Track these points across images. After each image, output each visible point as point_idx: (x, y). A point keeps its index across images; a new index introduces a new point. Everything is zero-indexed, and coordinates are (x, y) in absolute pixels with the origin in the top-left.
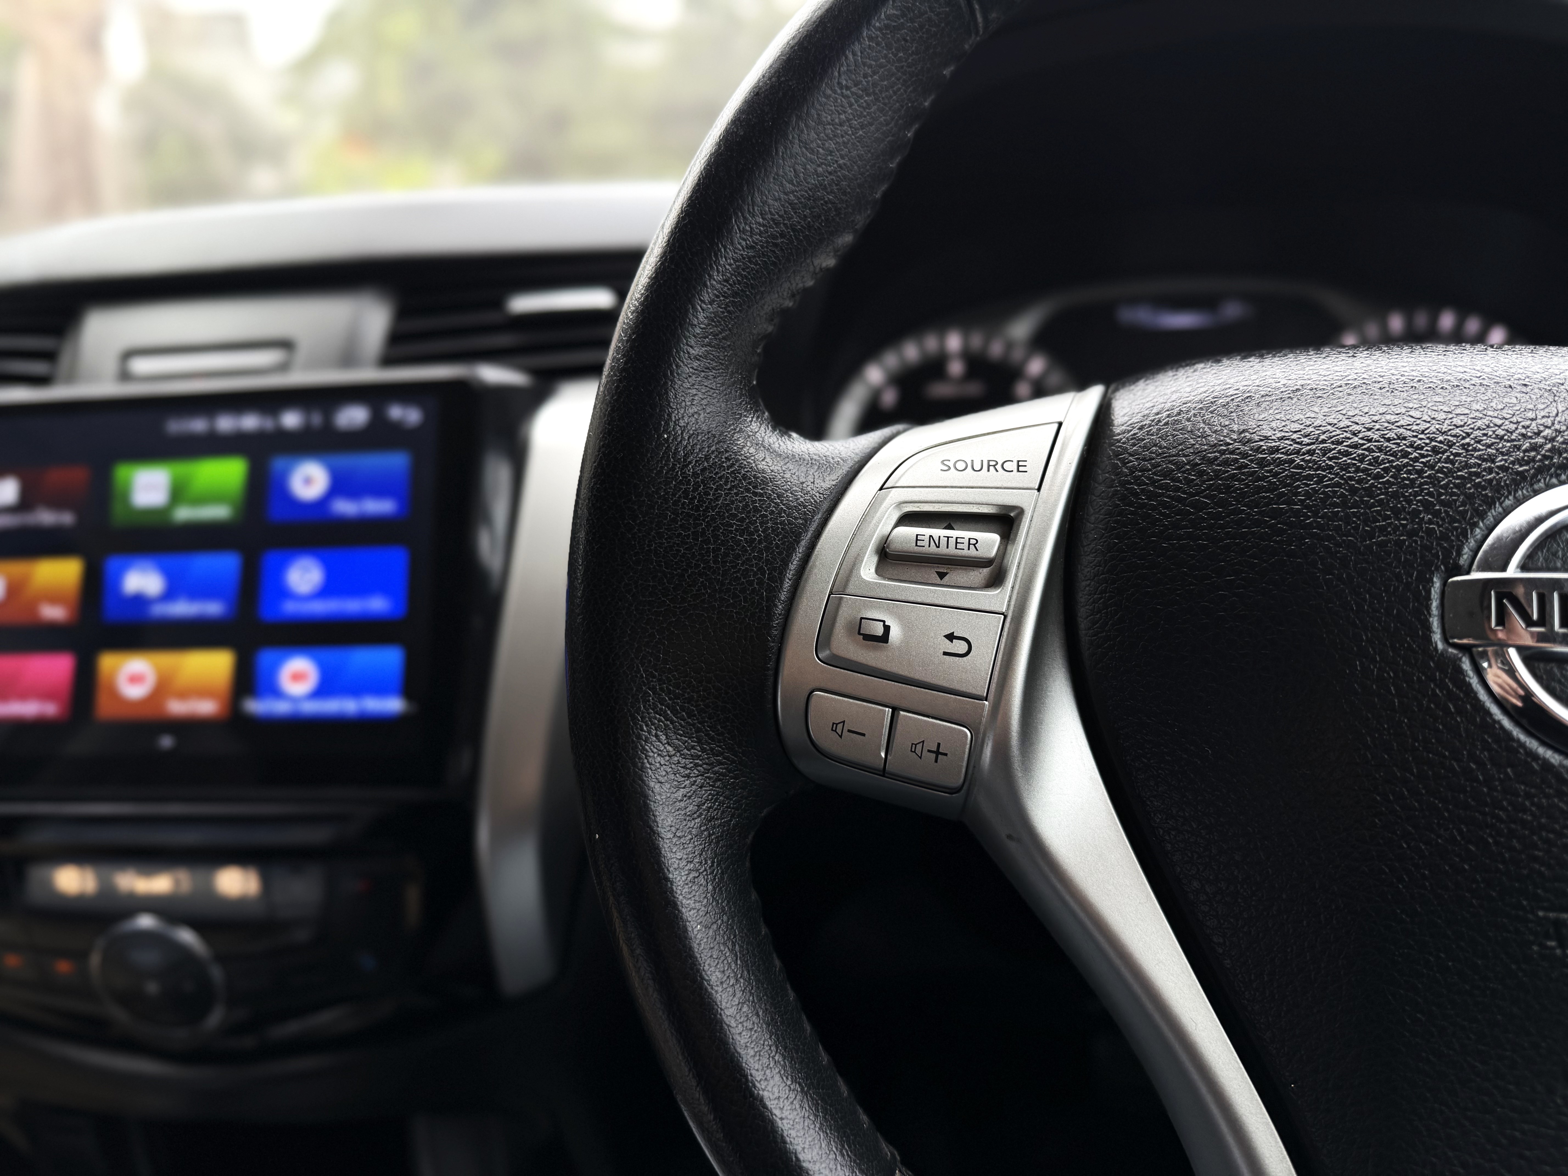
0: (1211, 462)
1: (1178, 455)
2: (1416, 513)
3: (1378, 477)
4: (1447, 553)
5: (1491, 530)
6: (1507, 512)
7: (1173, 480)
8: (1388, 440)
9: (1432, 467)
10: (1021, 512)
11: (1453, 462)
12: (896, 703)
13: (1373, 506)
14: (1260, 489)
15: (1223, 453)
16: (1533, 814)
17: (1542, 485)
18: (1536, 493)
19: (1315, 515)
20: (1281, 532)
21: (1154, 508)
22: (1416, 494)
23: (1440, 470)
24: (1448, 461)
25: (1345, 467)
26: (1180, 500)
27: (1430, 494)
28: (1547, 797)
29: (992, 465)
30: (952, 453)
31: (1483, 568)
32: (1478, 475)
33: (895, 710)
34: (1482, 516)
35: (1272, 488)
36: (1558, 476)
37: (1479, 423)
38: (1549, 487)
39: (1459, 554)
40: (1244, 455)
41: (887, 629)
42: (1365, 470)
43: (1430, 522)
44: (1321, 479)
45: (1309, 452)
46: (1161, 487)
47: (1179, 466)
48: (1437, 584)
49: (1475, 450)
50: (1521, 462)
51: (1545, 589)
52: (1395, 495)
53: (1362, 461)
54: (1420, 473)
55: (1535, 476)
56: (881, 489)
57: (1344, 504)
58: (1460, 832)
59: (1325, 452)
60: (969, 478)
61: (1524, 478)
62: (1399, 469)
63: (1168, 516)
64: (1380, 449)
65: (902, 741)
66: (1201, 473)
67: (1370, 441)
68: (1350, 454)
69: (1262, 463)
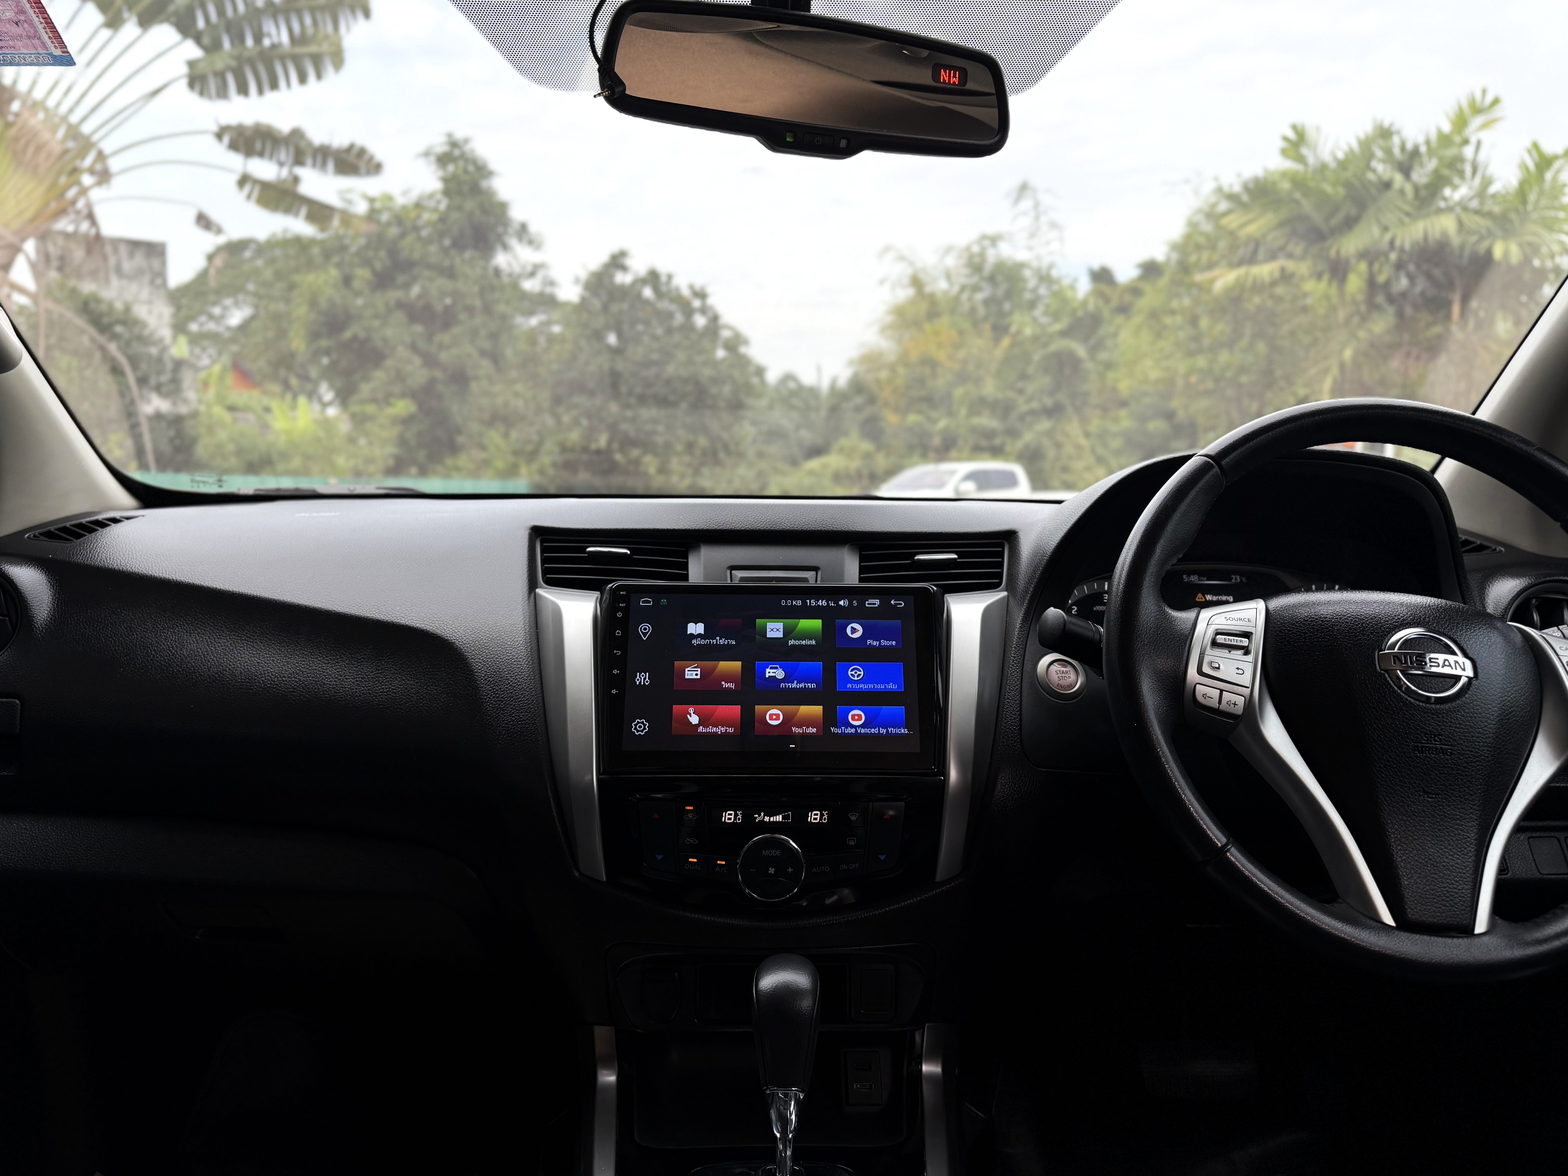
0: (1306, 621)
1: (1295, 619)
2: (1369, 635)
3: (1357, 625)
4: (1379, 646)
5: (1389, 640)
6: (1393, 635)
7: (1295, 626)
8: (1358, 615)
9: (1372, 623)
10: (1252, 633)
11: (1377, 622)
12: (1222, 688)
13: (1357, 633)
14: (1323, 628)
15: (1310, 618)
16: (1408, 716)
17: (1401, 628)
18: (1400, 630)
19: (1341, 635)
20: (1331, 640)
21: (1291, 634)
22: (1368, 630)
23: (1374, 624)
24: (1375, 621)
25: (1347, 622)
26: (1299, 631)
27: (1372, 630)
28: (1411, 710)
29: (1241, 619)
30: (1228, 615)
31: (1388, 650)
32: (1385, 625)
33: (1222, 691)
34: (1387, 636)
35: (1327, 628)
36: (1405, 626)
37: (1383, 612)
38: (1403, 629)
39: (1382, 646)
40: (1317, 619)
41: (1219, 665)
42: (1353, 623)
43: (1373, 637)
44: (1341, 626)
45: (1336, 618)
46: (1292, 628)
47: (1297, 622)
48: (1377, 654)
49: (1383, 619)
50: (1395, 622)
51: (1405, 655)
52: (1362, 630)
53: (1352, 621)
54: (1369, 624)
55: (1399, 626)
56: (1208, 625)
57: (1348, 632)
58: (1389, 721)
59: (1341, 618)
60: (1234, 622)
61: (1397, 626)
62: (1363, 623)
63: (1295, 636)
64: (1356, 618)
65: (1224, 700)
66: (1304, 624)
67: (1353, 616)
68: (1348, 619)
69: (1322, 621)
